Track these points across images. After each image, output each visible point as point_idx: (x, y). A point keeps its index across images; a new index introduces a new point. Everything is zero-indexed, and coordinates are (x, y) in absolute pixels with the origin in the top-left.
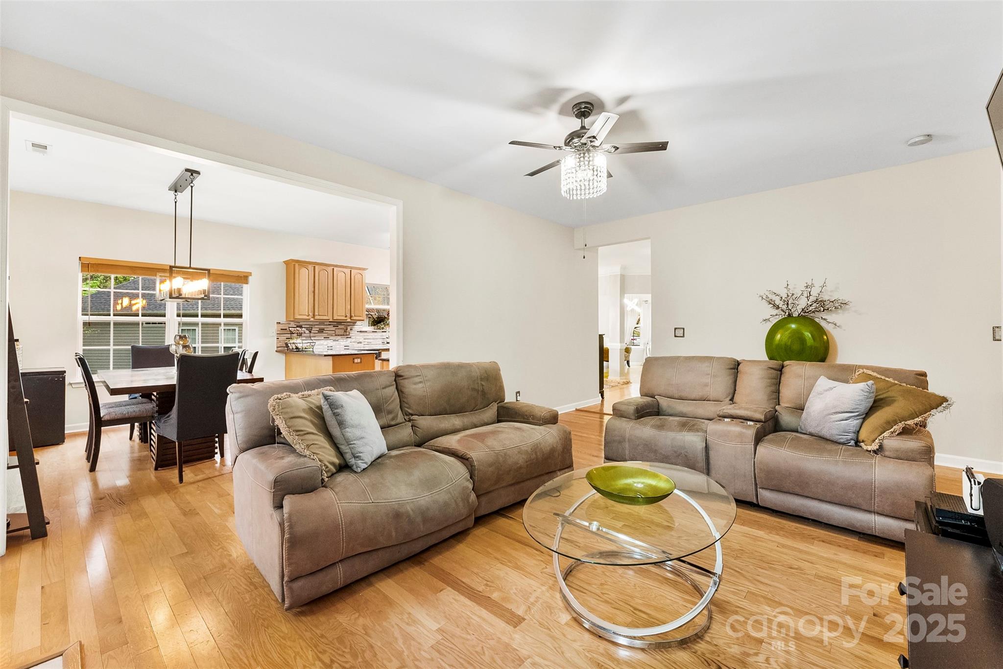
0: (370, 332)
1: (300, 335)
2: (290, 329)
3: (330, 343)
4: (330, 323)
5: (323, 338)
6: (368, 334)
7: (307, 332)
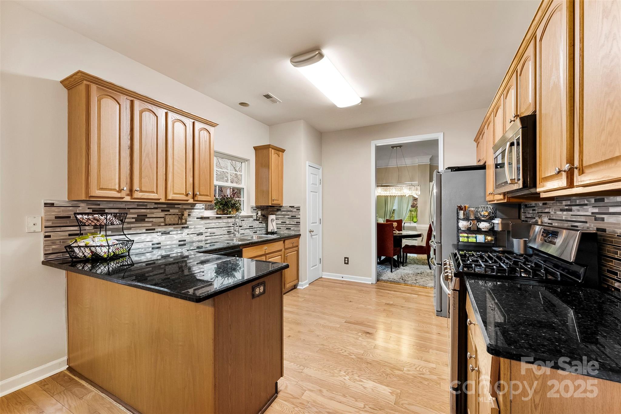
0: (213, 219)
1: (99, 227)
2: (79, 217)
3: (156, 237)
4: (156, 206)
5: (144, 231)
6: (211, 221)
7: (116, 222)
